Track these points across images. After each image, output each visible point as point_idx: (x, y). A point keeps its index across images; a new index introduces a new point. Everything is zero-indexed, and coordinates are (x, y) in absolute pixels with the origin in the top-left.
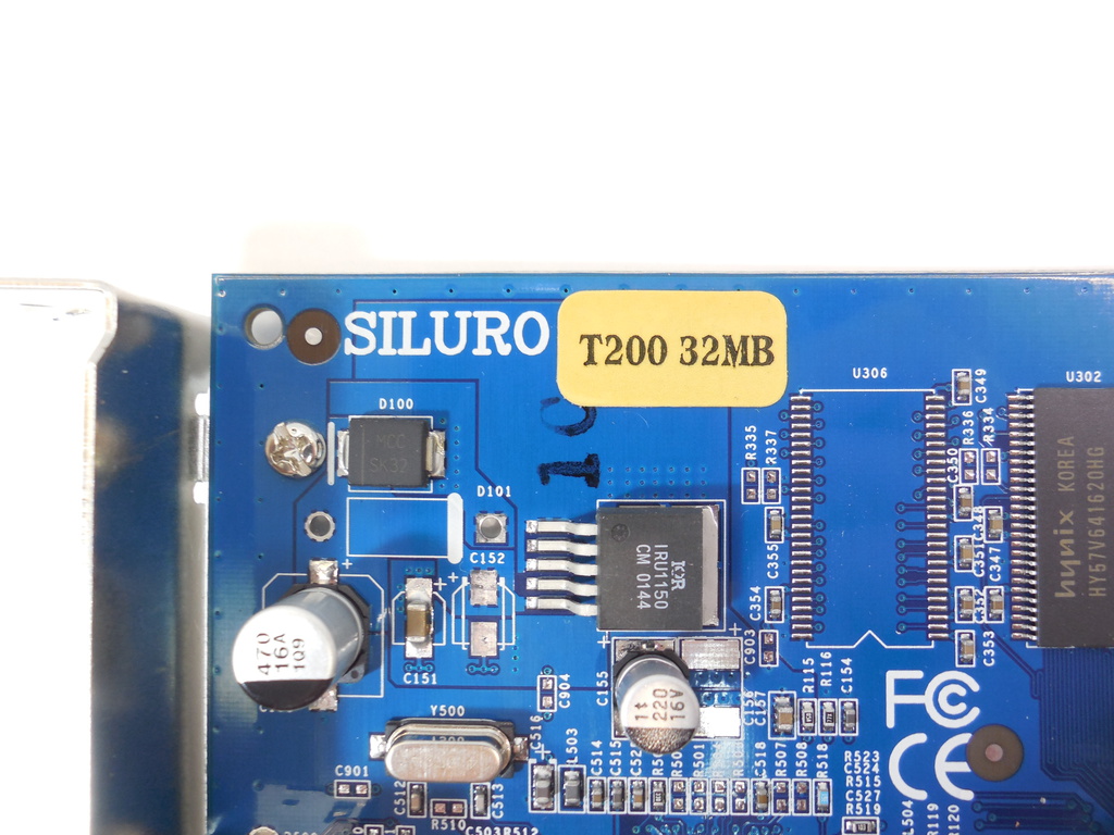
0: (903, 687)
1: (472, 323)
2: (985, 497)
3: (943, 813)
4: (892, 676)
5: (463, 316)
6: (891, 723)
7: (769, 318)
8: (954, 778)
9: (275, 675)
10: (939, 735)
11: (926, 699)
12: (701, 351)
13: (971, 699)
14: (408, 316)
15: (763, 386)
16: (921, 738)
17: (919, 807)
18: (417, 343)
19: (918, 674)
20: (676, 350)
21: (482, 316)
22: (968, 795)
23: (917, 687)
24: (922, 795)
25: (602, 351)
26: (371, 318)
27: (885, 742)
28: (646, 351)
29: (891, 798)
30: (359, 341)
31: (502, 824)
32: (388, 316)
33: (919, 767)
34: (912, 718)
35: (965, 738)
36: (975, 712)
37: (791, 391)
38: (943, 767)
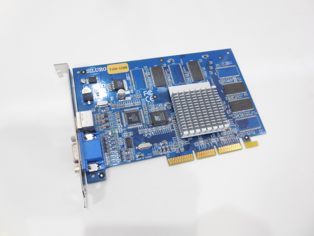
0: (145, 93)
1: (99, 69)
2: (149, 76)
3: (152, 103)
4: (144, 92)
5: (98, 69)
6: (145, 96)
7: (127, 65)
8: (152, 99)
9: (86, 93)
10: (150, 96)
11: (148, 93)
12: (121, 68)
13: (152, 93)
14: (93, 69)
15: (127, 70)
16: (148, 97)
17: (149, 103)
18: (94, 71)
19: (146, 91)
20: (118, 69)
21: (100, 68)
22: (153, 101)
23: (147, 92)
24: (149, 101)
25: (111, 70)
26: (89, 70)
27: (145, 97)
28: (116, 69)
29: (146, 102)
30: (88, 72)
31: (109, 111)
32: (91, 70)
33: (148, 99)
34: (147, 95)
35: (152, 96)
36: (152, 94)
37: (130, 70)
38: (151, 99)
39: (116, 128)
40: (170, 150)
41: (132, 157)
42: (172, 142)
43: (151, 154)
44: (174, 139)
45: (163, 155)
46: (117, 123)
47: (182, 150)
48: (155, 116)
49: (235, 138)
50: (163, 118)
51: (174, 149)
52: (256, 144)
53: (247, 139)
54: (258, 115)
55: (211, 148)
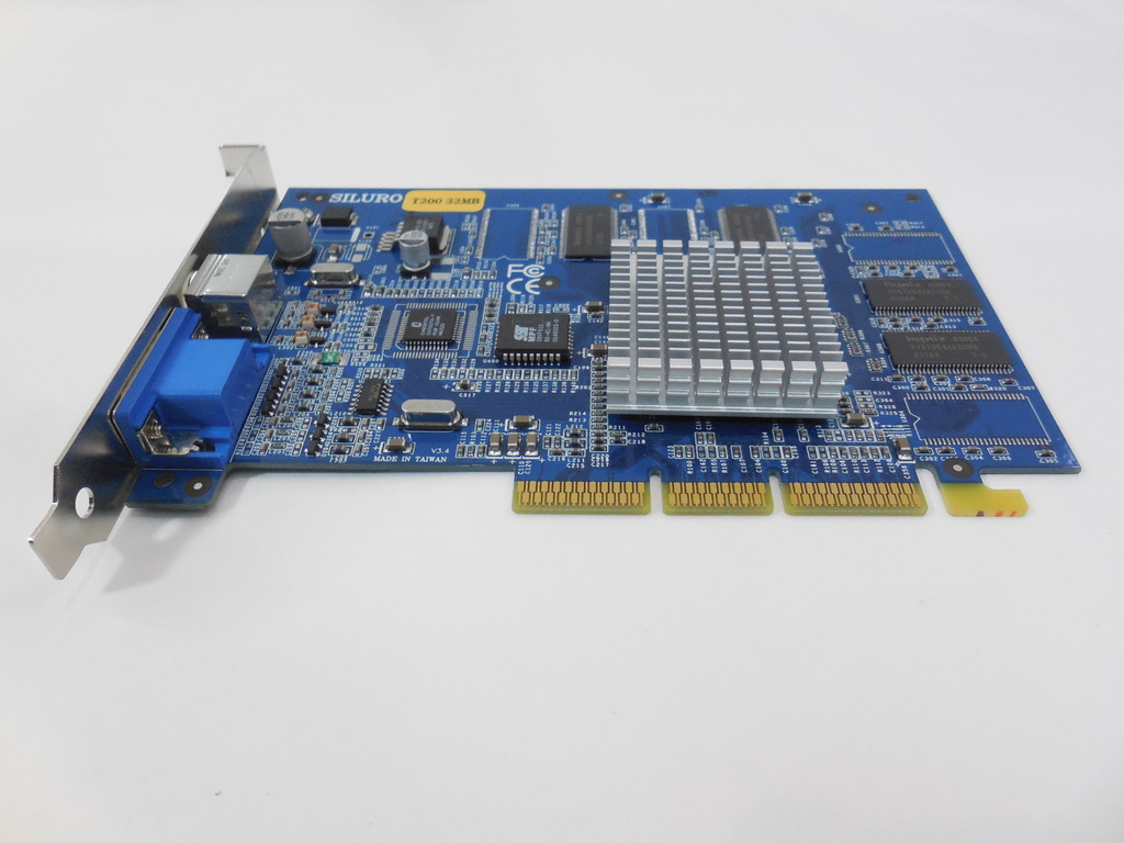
0: (515, 268)
1: (376, 198)
2: (552, 228)
3: (527, 297)
4: (510, 266)
6: (509, 276)
7: (481, 194)
8: (532, 289)
10: (527, 279)
11: (524, 271)
12: (454, 201)
13: (541, 271)
14: (352, 195)
15: (475, 209)
16: (520, 280)
17: (517, 295)
18: (355, 199)
19: (521, 265)
20: (444, 201)
21: (379, 196)
22: (538, 293)
23: (521, 268)
24: (519, 293)
25: (418, 202)
27: (506, 281)
28: (435, 201)
29: (507, 293)
30: (335, 200)
31: (348, 300)
32: (347, 195)
33: (519, 286)
34: (518, 275)
35: (538, 280)
36: (542, 274)
37: (485, 207)
38: (528, 287)
39: (348, 349)
40: (542, 453)
41: (357, 448)
42: (563, 427)
43: (447, 451)
44: (573, 417)
45: (502, 466)
46: (358, 335)
47: (602, 459)
49: (890, 460)
50: (551, 336)
51: (563, 452)
53: (957, 474)
54: (1035, 396)
55: (753, 476)
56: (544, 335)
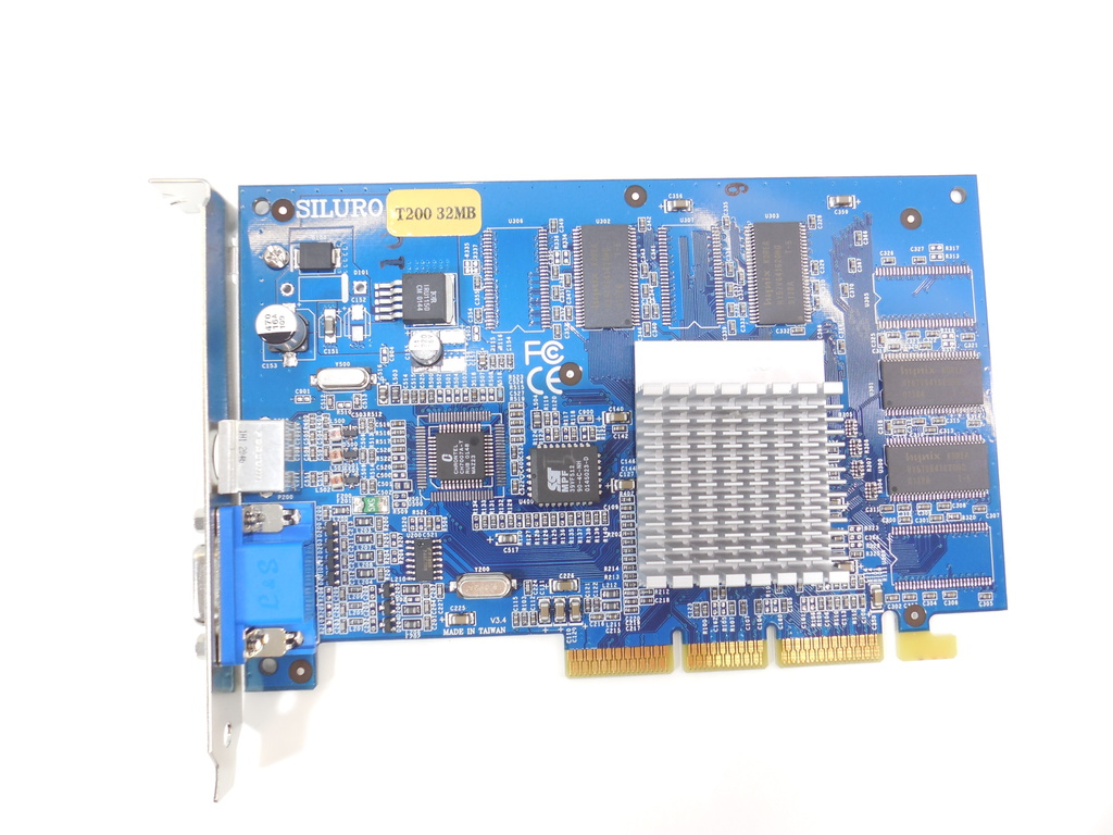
0: (532, 348)
1: (351, 204)
2: (565, 270)
3: (550, 399)
4: (527, 344)
5: (347, 201)
6: (527, 363)
7: (474, 200)
8: (553, 384)
9: (273, 331)
10: (548, 367)
11: (542, 353)
12: (446, 213)
13: (560, 352)
14: (323, 202)
15: (472, 227)
16: (540, 369)
17: (540, 397)
18: (327, 212)
19: (538, 343)
20: (435, 213)
21: (355, 201)
22: (560, 392)
23: (538, 348)
24: (541, 392)
25: (404, 214)
26: (307, 202)
27: (526, 371)
28: (423, 215)
29: (529, 394)
30: (302, 212)
31: (366, 411)
32: (315, 202)
33: (539, 381)
34: (536, 361)
35: (558, 368)
36: (562, 357)
37: (483, 228)
38: (550, 380)
39: (385, 488)
40: (585, 618)
41: (427, 620)
42: (600, 587)
43: (504, 620)
44: (608, 573)
45: (552, 631)
46: (390, 467)
47: (634, 622)
48: (549, 469)
49: (863, 610)
50: (583, 484)
51: (602, 618)
52: (946, 649)
53: (914, 621)
54: (997, 525)
55: (754, 634)
56: (576, 482)
